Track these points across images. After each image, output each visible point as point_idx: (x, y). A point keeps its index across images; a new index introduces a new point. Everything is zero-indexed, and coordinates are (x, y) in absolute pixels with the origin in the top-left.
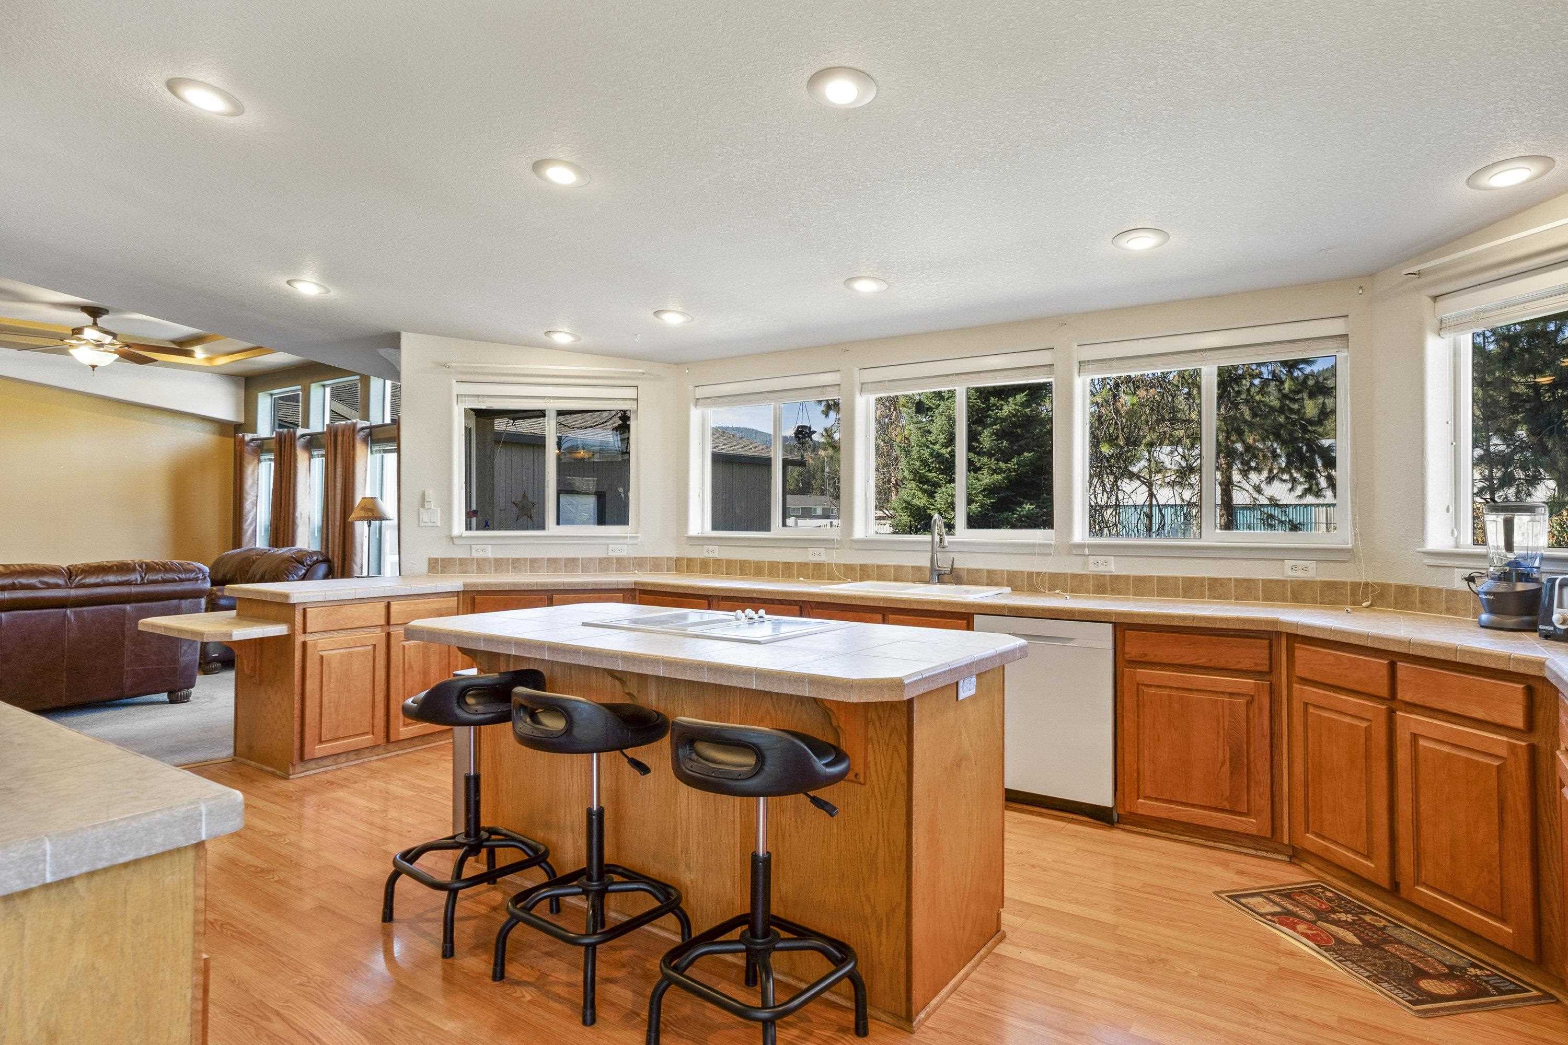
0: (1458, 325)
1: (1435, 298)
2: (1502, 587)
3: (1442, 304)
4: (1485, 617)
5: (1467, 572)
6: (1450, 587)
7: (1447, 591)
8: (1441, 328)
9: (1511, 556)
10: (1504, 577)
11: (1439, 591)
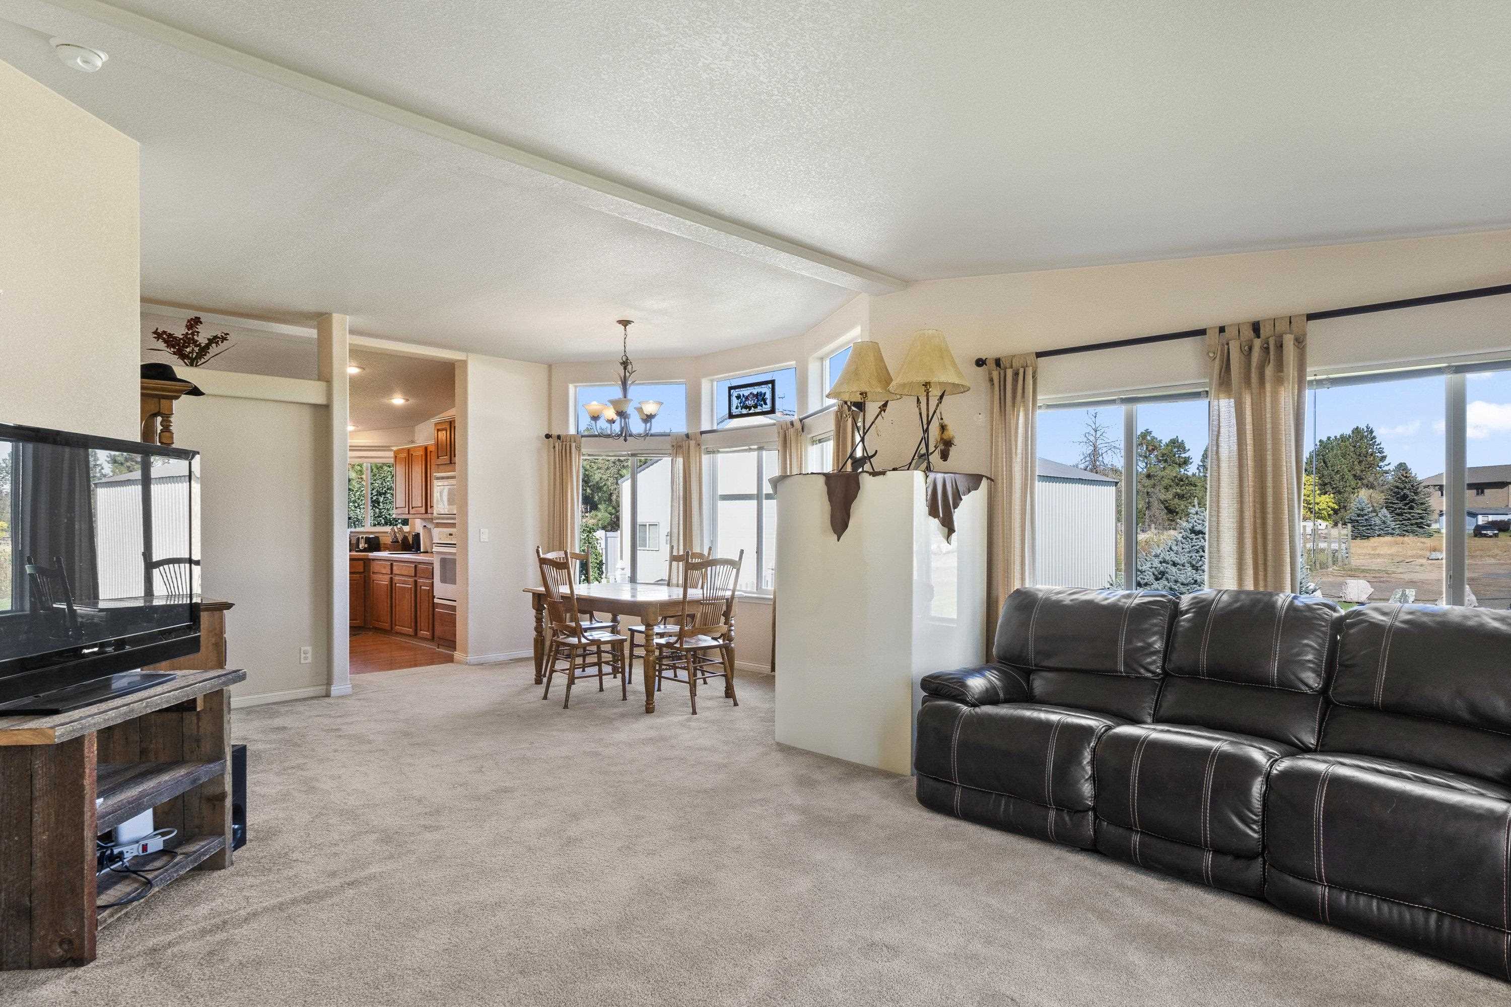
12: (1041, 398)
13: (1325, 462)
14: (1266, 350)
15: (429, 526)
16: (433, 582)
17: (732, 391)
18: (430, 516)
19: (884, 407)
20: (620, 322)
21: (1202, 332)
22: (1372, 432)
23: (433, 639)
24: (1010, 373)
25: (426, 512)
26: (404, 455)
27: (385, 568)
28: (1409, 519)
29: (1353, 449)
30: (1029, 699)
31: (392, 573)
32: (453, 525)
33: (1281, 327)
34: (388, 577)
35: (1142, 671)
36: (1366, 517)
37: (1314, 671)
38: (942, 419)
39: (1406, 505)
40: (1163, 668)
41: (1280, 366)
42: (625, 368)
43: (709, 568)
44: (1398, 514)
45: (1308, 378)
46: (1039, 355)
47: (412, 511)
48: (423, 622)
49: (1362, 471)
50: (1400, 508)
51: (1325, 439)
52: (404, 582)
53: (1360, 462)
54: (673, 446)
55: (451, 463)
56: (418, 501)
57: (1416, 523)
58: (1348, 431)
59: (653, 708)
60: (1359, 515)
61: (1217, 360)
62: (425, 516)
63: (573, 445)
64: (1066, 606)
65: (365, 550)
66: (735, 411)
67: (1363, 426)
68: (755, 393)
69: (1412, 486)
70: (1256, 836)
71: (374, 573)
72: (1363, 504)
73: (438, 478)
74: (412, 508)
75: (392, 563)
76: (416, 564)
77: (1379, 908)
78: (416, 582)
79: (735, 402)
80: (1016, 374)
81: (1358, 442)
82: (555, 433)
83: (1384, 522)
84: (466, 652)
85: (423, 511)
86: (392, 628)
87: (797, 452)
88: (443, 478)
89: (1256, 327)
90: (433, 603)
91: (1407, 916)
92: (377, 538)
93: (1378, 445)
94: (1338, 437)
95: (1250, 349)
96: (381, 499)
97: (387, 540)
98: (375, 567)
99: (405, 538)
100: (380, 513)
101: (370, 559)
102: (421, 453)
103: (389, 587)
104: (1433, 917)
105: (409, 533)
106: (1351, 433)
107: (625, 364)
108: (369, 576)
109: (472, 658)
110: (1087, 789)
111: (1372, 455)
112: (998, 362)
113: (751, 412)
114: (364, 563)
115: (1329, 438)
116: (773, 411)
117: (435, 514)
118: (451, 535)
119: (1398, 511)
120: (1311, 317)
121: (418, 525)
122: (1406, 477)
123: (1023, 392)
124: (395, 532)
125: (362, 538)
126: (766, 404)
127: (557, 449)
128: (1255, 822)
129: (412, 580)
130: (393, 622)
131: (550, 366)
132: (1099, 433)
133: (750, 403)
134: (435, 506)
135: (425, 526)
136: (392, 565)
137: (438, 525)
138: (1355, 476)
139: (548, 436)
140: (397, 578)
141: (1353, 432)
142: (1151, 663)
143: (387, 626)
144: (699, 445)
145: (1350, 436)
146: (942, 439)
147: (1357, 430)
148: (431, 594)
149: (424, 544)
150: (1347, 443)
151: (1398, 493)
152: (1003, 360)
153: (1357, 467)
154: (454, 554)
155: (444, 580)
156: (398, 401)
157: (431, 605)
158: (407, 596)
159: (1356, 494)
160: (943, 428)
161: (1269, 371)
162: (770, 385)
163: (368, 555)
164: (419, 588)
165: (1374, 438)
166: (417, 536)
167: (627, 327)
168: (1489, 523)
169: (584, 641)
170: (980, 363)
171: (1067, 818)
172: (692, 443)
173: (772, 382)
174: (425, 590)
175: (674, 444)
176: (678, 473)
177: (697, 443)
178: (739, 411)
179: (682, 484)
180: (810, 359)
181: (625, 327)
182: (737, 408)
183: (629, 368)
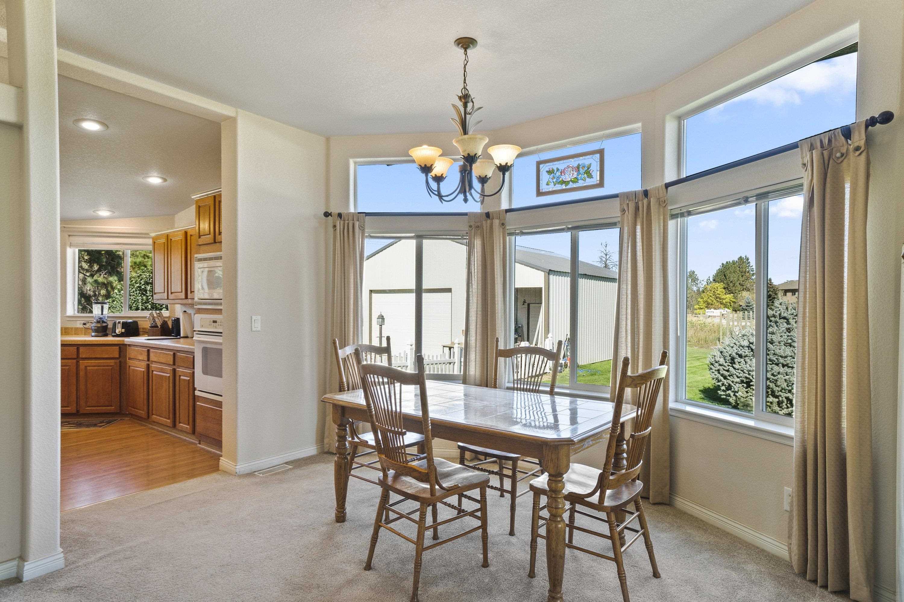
0: (76, 246)
1: (69, 236)
2: (99, 325)
3: (71, 238)
4: (93, 334)
5: (83, 322)
6: (75, 326)
7: (75, 328)
8: (71, 245)
9: (102, 316)
10: (98, 322)
11: (72, 328)
13: (725, 276)
15: (189, 311)
16: (194, 373)
17: (541, 166)
18: (190, 301)
20: (459, 41)
22: (748, 259)
23: (194, 432)
25: (186, 297)
26: (163, 240)
27: (141, 354)
29: (738, 269)
31: (148, 360)
32: (219, 311)
34: (144, 364)
36: (751, 307)
42: (465, 106)
47: (171, 297)
48: (183, 412)
49: (743, 281)
51: (725, 263)
52: (162, 371)
54: (470, 226)
55: (215, 242)
56: (177, 285)
58: (736, 259)
60: (747, 306)
62: (185, 301)
63: (357, 224)
65: (122, 335)
66: (544, 188)
67: (743, 256)
68: (576, 165)
69: (774, 290)
71: (130, 359)
72: (750, 300)
73: (200, 260)
74: (172, 293)
75: (149, 350)
76: (175, 353)
78: (174, 371)
79: (545, 177)
81: (741, 264)
82: (334, 210)
84: (234, 459)
85: (183, 295)
86: (148, 417)
88: (205, 259)
90: (194, 396)
92: (135, 323)
93: (751, 267)
94: (731, 262)
96: (149, 288)
97: (145, 324)
98: (131, 353)
99: (165, 323)
100: (147, 299)
101: (126, 345)
102: (181, 237)
103: (145, 374)
105: (169, 317)
106: (737, 259)
107: (466, 99)
108: (125, 362)
109: (242, 467)
111: (748, 272)
113: (568, 187)
114: (120, 348)
115: (727, 263)
116: (601, 184)
117: (196, 299)
118: (215, 322)
121: (178, 311)
122: (771, 285)
124: (154, 318)
125: (119, 322)
126: (590, 176)
127: (338, 227)
129: (170, 368)
130: (150, 412)
131: (328, 139)
132: (608, 256)
133: (567, 177)
134: (196, 292)
135: (185, 311)
136: (148, 351)
137: (199, 311)
138: (740, 284)
139: (327, 214)
140: (153, 366)
141: (739, 259)
143: (142, 413)
144: (503, 224)
145: (737, 262)
147: (741, 258)
148: (191, 385)
149: (185, 329)
150: (736, 265)
153: (741, 279)
154: (221, 344)
155: (205, 372)
156: (155, 180)
157: (191, 397)
158: (165, 385)
159: (740, 295)
162: (598, 156)
163: (123, 341)
164: (177, 378)
165: (749, 263)
166: (177, 321)
167: (469, 51)
172: (496, 222)
173: (601, 152)
174: (184, 380)
175: (472, 224)
176: (476, 255)
177: (500, 223)
178: (551, 188)
179: (480, 268)
180: (668, 117)
181: (466, 51)
182: (547, 184)
183: (470, 105)
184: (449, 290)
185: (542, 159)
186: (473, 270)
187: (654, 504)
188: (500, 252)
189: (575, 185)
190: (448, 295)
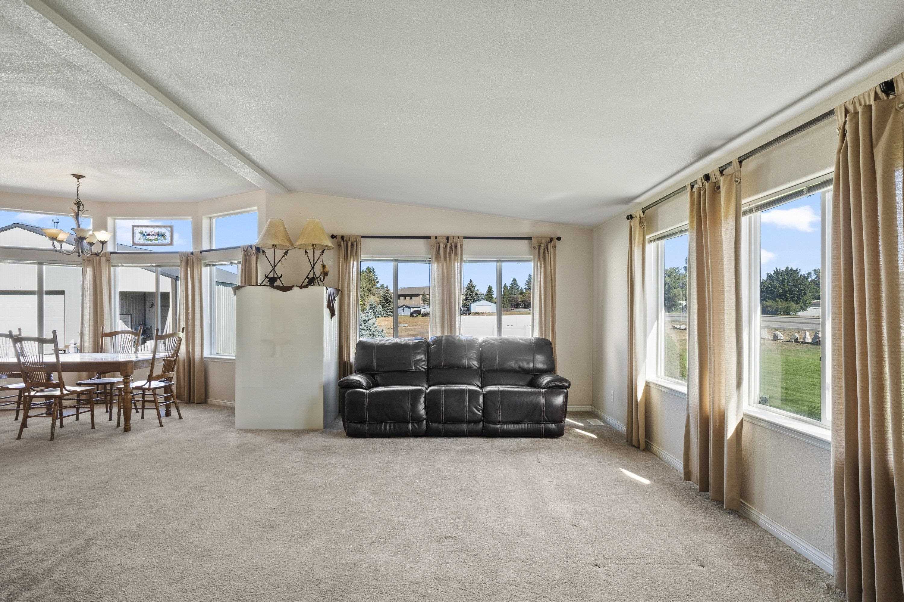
12: (363, 256)
14: (451, 247)
17: (135, 228)
19: (286, 253)
20: (74, 175)
21: (429, 238)
22: (374, 270)
24: (349, 243)
28: (389, 310)
30: (377, 385)
33: (456, 240)
35: (420, 368)
37: (477, 361)
38: (323, 262)
39: (387, 303)
40: (428, 366)
41: (456, 254)
42: (78, 207)
43: (167, 339)
44: (385, 307)
45: (464, 259)
46: (362, 237)
49: (370, 287)
50: (385, 305)
53: (369, 283)
54: (84, 260)
57: (391, 311)
59: (130, 428)
61: (435, 249)
64: (387, 346)
66: (137, 241)
68: (156, 232)
70: (481, 414)
77: (514, 427)
79: (138, 236)
80: (352, 244)
83: (380, 311)
87: (198, 270)
89: (448, 238)
91: (520, 427)
93: (376, 276)
95: (446, 246)
104: (526, 425)
107: (79, 204)
110: (423, 412)
111: (374, 280)
112: (342, 237)
113: (152, 243)
116: (171, 245)
119: (385, 306)
120: (465, 238)
122: (386, 290)
123: (356, 251)
126: (165, 239)
128: (481, 409)
133: (152, 238)
138: (367, 289)
142: (423, 365)
144: (108, 260)
146: (323, 271)
151: (385, 298)
152: (345, 237)
159: (369, 298)
160: (324, 266)
161: (453, 255)
162: (169, 229)
165: (374, 272)
167: (80, 180)
168: (415, 311)
169: (65, 392)
170: (333, 237)
171: (416, 425)
172: (103, 259)
173: (171, 227)
175: (85, 258)
176: (88, 278)
177: (106, 260)
178: (142, 242)
179: (92, 286)
180: (204, 217)
181: (78, 180)
182: (139, 239)
183: (81, 208)
184: (62, 293)
185: (136, 224)
186: (86, 287)
187: (197, 404)
188: (106, 277)
189: (156, 242)
190: (61, 297)
